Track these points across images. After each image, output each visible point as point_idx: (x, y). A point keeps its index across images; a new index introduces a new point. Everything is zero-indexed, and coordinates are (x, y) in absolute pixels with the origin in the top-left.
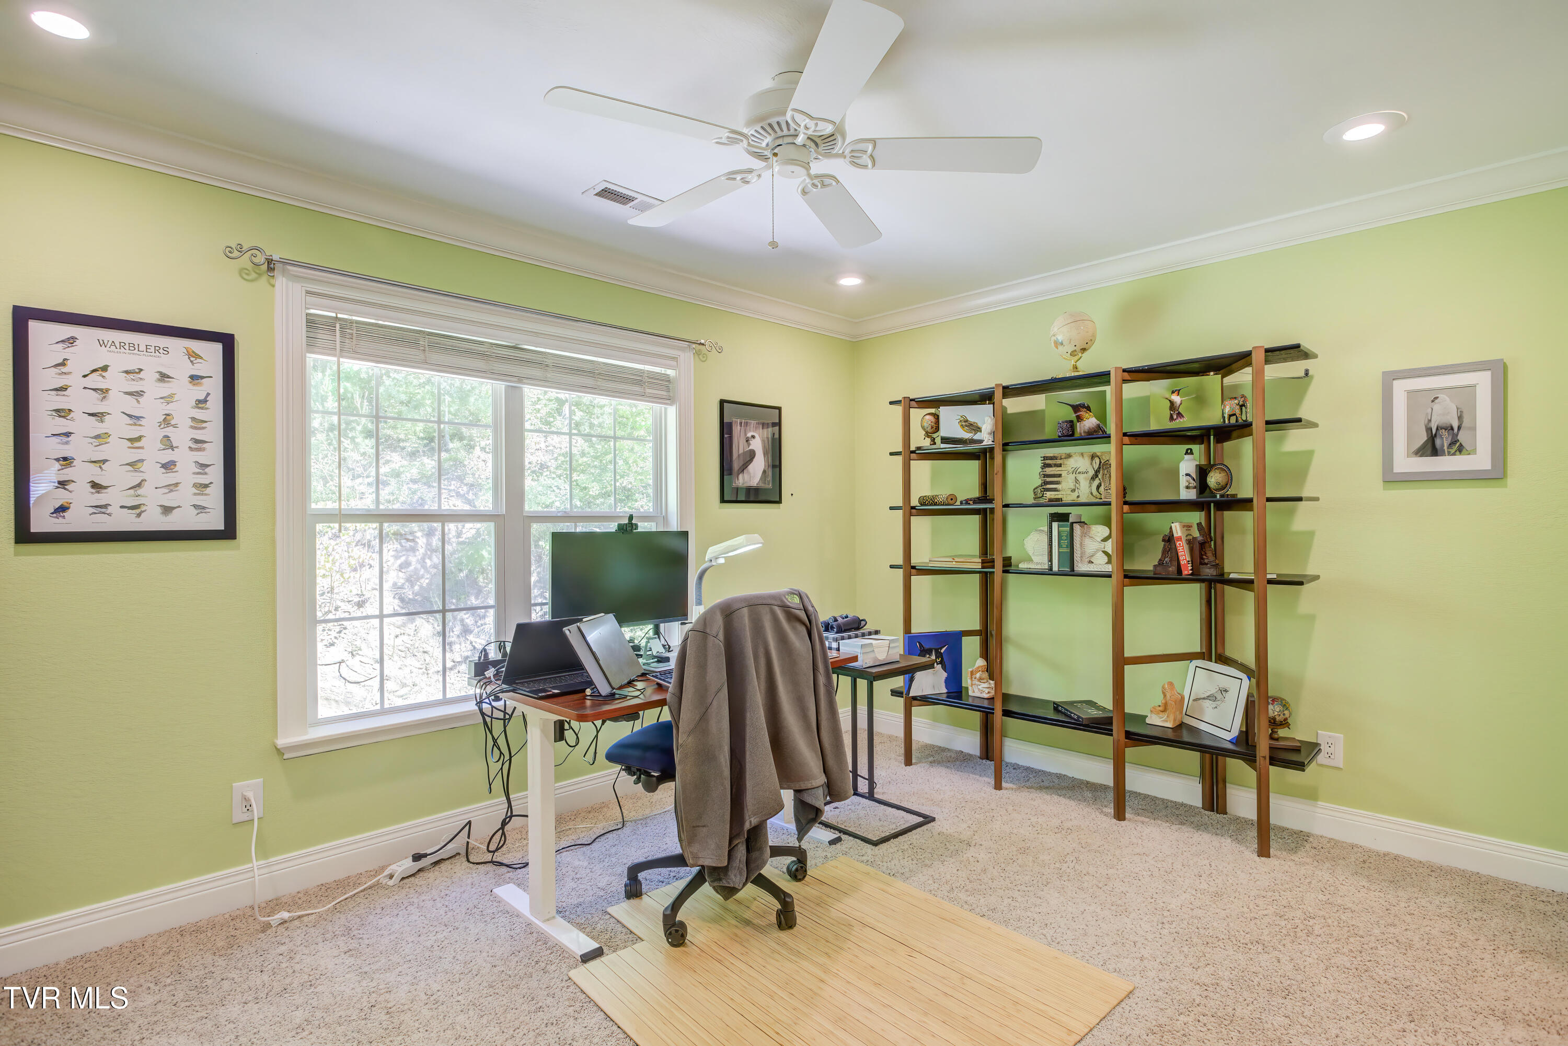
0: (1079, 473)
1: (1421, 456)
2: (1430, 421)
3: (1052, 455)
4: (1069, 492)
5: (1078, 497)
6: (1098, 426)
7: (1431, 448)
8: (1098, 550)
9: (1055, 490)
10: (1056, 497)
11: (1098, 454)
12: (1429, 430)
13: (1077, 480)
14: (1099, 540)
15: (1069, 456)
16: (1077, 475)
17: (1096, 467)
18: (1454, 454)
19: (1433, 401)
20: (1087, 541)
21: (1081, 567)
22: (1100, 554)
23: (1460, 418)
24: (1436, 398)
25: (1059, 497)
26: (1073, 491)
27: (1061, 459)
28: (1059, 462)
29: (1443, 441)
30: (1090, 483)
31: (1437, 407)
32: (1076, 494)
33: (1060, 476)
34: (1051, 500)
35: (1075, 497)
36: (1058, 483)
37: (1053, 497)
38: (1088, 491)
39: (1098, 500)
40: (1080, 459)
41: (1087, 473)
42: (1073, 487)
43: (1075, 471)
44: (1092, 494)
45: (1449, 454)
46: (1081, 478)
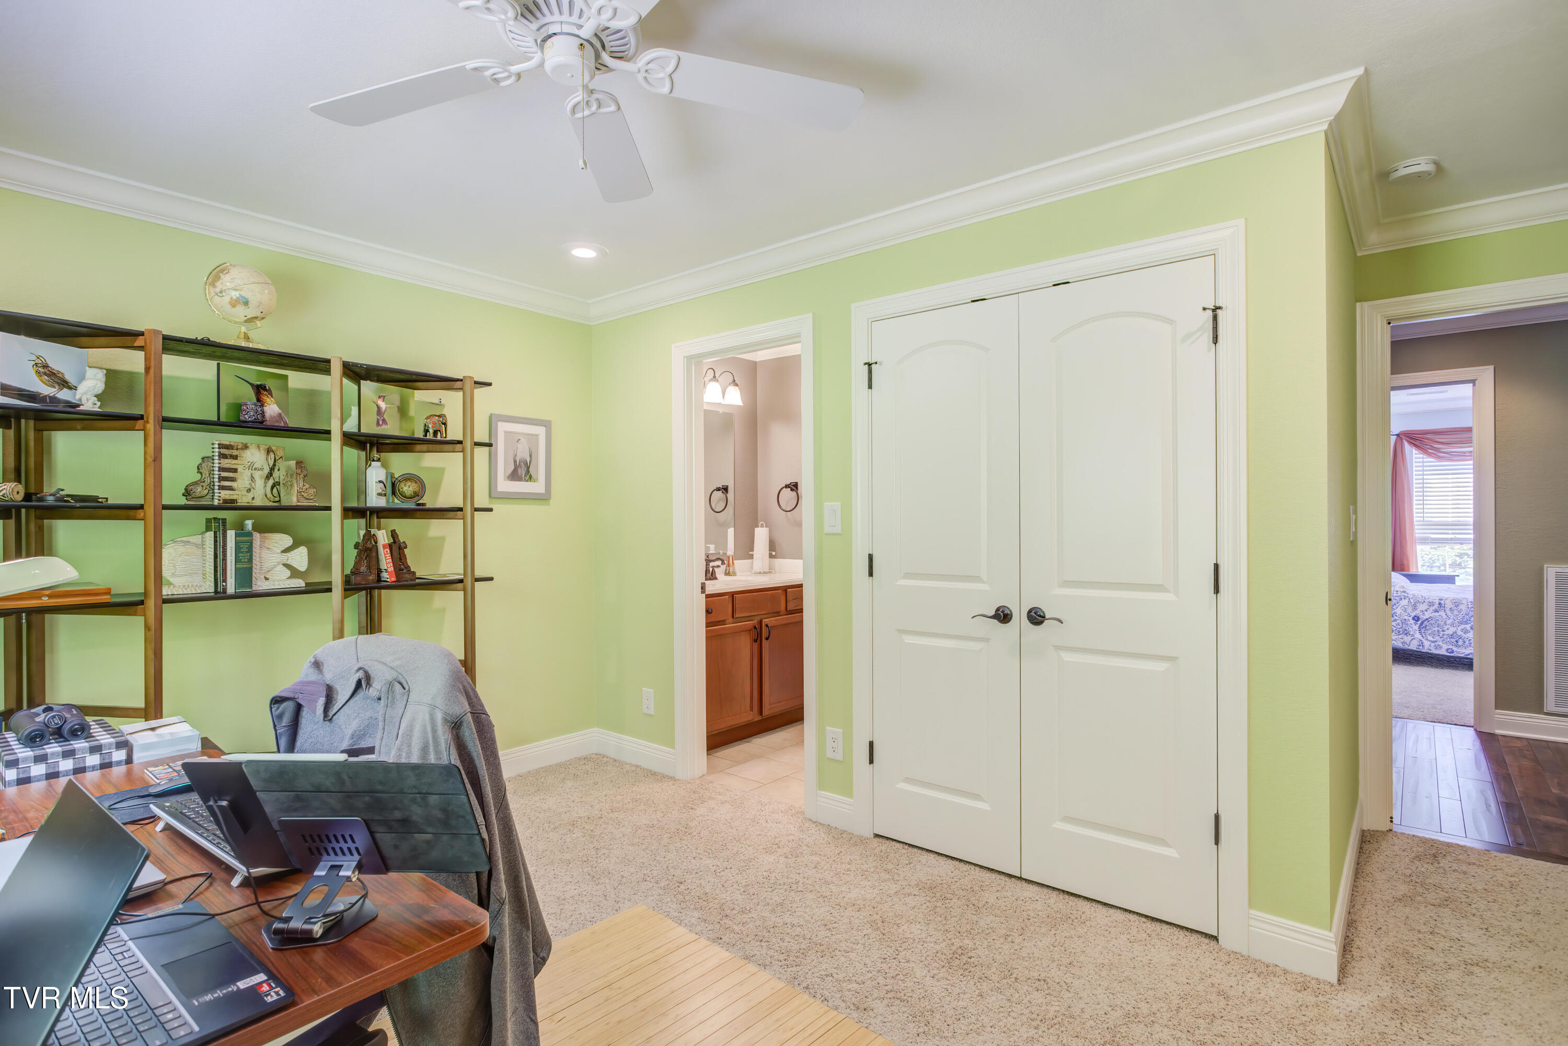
0: (255, 469)
1: (511, 480)
2: (516, 455)
3: (228, 443)
4: (245, 493)
5: (253, 498)
6: (280, 415)
7: (514, 476)
8: (278, 563)
9: (230, 488)
10: (231, 497)
11: (274, 448)
12: (515, 461)
13: (252, 478)
14: (279, 551)
15: (246, 447)
16: (254, 471)
17: (271, 463)
18: (527, 481)
19: (517, 442)
20: (265, 554)
21: (260, 585)
22: (281, 567)
23: (531, 456)
24: (519, 440)
25: (234, 497)
26: (249, 490)
27: (237, 449)
28: (235, 452)
29: (522, 471)
30: (265, 483)
31: (520, 446)
32: (251, 495)
33: (235, 471)
34: (225, 501)
35: (249, 499)
36: (233, 480)
37: (228, 497)
38: (263, 492)
39: (271, 504)
40: (256, 452)
41: (262, 469)
42: (249, 487)
43: (251, 467)
44: (266, 496)
45: (525, 481)
46: (257, 474)
